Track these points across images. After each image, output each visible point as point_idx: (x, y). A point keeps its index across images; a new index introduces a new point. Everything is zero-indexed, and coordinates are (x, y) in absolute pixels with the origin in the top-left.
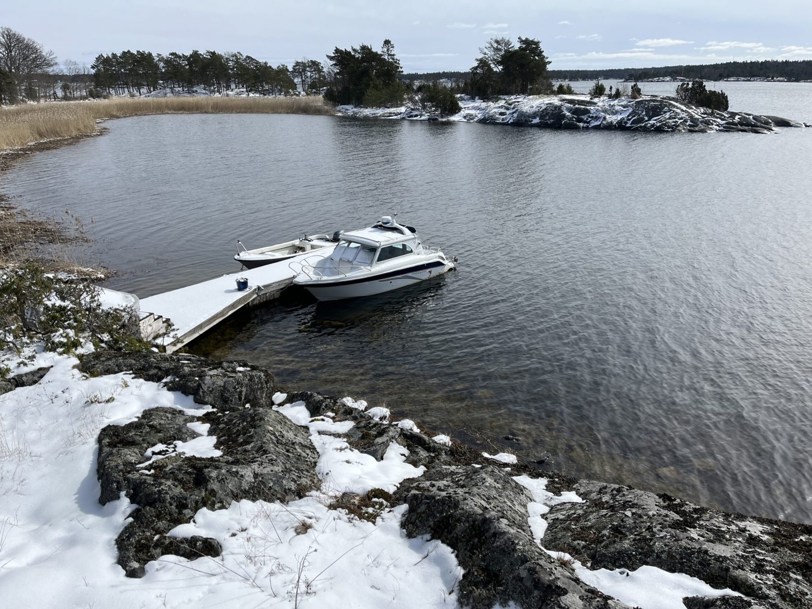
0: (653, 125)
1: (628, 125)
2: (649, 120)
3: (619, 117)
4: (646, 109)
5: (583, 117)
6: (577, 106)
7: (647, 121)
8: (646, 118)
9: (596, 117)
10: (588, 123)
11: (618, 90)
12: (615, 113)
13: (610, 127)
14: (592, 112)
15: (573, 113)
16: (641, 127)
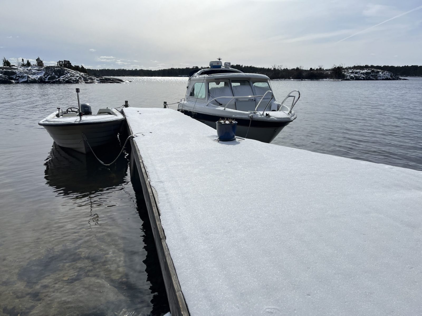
0: (64, 80)
1: (47, 80)
2: (59, 77)
3: (39, 76)
4: (54, 71)
5: (12, 76)
6: (5, 70)
7: (57, 78)
8: (57, 77)
9: (22, 76)
10: (18, 80)
11: (28, 61)
12: (34, 74)
13: (34, 82)
14: (17, 73)
15: (4, 74)
16: (56, 81)
